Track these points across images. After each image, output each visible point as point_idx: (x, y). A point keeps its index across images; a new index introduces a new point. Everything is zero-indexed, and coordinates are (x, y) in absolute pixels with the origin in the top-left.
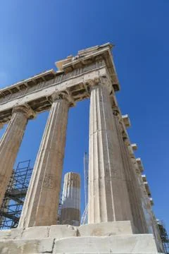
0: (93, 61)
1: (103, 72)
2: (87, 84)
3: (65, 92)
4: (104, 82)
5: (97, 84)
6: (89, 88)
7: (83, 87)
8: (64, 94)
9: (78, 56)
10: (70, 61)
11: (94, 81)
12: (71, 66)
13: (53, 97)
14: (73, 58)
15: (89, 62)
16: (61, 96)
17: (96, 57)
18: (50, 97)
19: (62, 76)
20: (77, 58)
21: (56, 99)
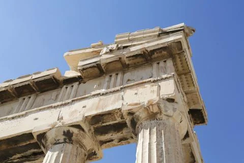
0: (146, 58)
1: (168, 88)
2: (131, 113)
3: (78, 126)
4: (170, 112)
5: (153, 116)
6: (134, 123)
7: (122, 117)
8: (75, 131)
9: (114, 46)
10: (97, 54)
11: (147, 109)
12: (98, 66)
13: (51, 136)
14: (105, 50)
15: (139, 60)
16: (68, 136)
17: (153, 52)
18: (42, 136)
19: (76, 84)
20: (111, 51)
21: (57, 143)
